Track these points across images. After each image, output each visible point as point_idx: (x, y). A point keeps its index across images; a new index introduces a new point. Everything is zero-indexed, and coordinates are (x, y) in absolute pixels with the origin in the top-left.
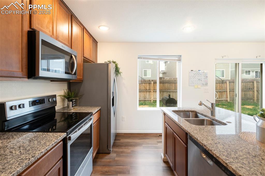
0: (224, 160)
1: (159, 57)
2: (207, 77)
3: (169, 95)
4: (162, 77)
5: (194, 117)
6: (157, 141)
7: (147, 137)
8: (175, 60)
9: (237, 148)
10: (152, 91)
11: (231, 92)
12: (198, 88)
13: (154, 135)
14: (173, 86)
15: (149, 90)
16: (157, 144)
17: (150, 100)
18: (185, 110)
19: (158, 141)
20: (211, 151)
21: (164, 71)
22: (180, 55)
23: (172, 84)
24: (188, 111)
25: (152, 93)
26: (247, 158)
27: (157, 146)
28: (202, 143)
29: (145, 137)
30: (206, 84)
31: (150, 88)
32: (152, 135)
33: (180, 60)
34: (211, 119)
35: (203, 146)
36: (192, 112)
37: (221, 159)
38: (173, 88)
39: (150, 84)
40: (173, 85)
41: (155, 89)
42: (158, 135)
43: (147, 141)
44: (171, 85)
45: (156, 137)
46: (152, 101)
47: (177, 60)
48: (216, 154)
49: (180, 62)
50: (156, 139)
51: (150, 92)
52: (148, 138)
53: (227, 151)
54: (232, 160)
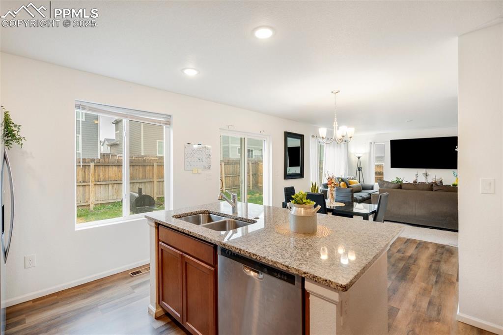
0: (283, 263)
1: (132, 112)
2: (210, 155)
3: (140, 190)
4: (110, 154)
5: (207, 221)
6: (131, 287)
7: (103, 287)
8: (160, 122)
9: (284, 246)
10: (90, 183)
11: (226, 178)
12: (198, 173)
13: (121, 277)
14: (139, 171)
15: (84, 182)
16: (134, 292)
17: (87, 204)
18: (192, 213)
19: (134, 286)
20: (265, 258)
21: (114, 140)
22: (169, 114)
23: (137, 167)
24: (197, 213)
25: (92, 188)
26: (297, 253)
27: (133, 295)
28: (250, 253)
29: (99, 289)
30: (209, 167)
31: (85, 177)
32: (115, 278)
33: (168, 123)
34: (233, 218)
35: (252, 256)
36: (203, 212)
37: (279, 263)
38: (141, 176)
39: (85, 168)
40: (141, 170)
41: (98, 179)
42: (130, 273)
43: (107, 294)
44: (137, 169)
45: (126, 278)
46: (92, 206)
47: (163, 123)
48: (272, 259)
49: (169, 128)
50: (127, 283)
51: (87, 187)
52: (108, 288)
53: (279, 252)
54: (289, 260)
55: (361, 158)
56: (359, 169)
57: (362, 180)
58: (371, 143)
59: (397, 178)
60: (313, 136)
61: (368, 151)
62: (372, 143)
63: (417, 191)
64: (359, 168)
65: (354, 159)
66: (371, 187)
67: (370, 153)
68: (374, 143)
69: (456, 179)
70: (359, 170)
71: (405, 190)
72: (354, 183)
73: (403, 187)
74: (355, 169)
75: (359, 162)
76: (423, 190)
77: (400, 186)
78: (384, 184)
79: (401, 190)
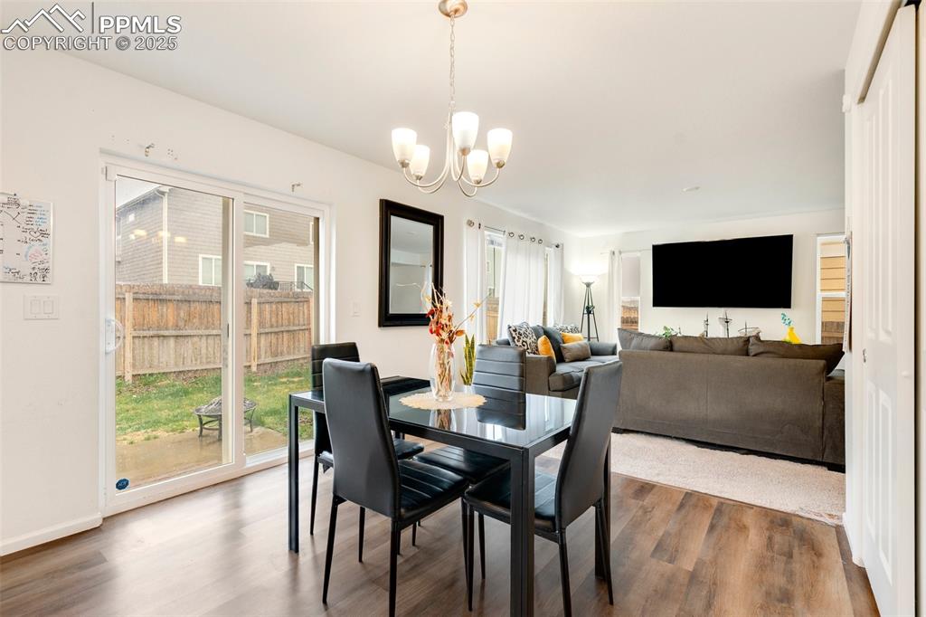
55: (592, 287)
56: (589, 310)
57: (593, 334)
58: (614, 253)
59: (665, 328)
60: (470, 223)
61: (607, 271)
62: (617, 253)
63: (712, 357)
64: (588, 308)
65: (579, 290)
66: (610, 350)
67: (611, 275)
68: (620, 253)
69: (788, 330)
70: (589, 312)
71: (680, 355)
72: (574, 340)
73: (676, 346)
74: (580, 309)
75: (588, 296)
76: (723, 353)
77: (669, 345)
78: (632, 339)
79: (671, 354)
